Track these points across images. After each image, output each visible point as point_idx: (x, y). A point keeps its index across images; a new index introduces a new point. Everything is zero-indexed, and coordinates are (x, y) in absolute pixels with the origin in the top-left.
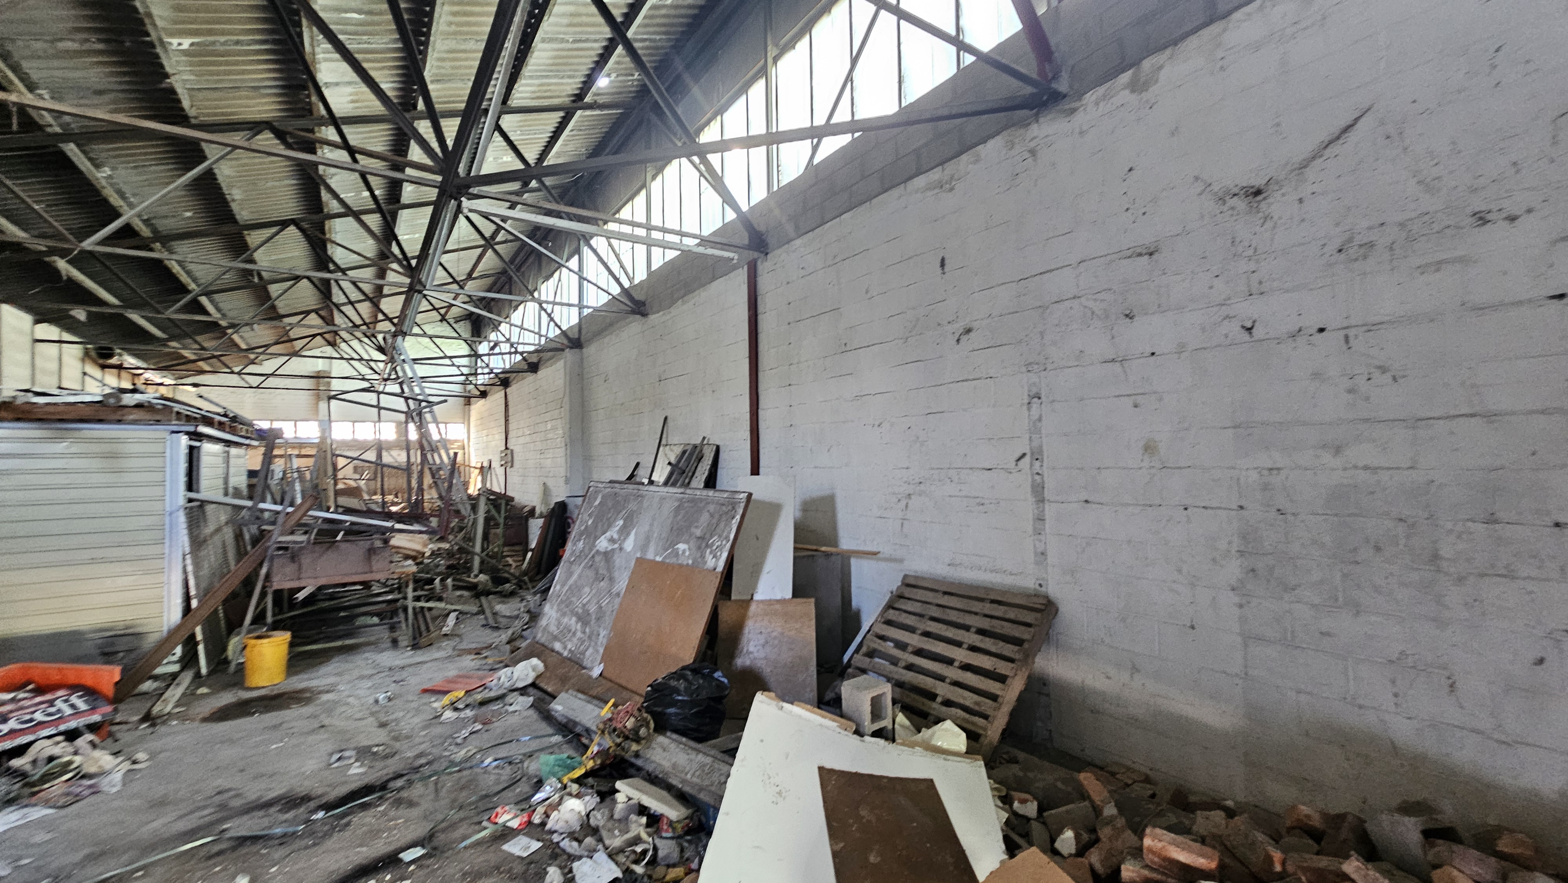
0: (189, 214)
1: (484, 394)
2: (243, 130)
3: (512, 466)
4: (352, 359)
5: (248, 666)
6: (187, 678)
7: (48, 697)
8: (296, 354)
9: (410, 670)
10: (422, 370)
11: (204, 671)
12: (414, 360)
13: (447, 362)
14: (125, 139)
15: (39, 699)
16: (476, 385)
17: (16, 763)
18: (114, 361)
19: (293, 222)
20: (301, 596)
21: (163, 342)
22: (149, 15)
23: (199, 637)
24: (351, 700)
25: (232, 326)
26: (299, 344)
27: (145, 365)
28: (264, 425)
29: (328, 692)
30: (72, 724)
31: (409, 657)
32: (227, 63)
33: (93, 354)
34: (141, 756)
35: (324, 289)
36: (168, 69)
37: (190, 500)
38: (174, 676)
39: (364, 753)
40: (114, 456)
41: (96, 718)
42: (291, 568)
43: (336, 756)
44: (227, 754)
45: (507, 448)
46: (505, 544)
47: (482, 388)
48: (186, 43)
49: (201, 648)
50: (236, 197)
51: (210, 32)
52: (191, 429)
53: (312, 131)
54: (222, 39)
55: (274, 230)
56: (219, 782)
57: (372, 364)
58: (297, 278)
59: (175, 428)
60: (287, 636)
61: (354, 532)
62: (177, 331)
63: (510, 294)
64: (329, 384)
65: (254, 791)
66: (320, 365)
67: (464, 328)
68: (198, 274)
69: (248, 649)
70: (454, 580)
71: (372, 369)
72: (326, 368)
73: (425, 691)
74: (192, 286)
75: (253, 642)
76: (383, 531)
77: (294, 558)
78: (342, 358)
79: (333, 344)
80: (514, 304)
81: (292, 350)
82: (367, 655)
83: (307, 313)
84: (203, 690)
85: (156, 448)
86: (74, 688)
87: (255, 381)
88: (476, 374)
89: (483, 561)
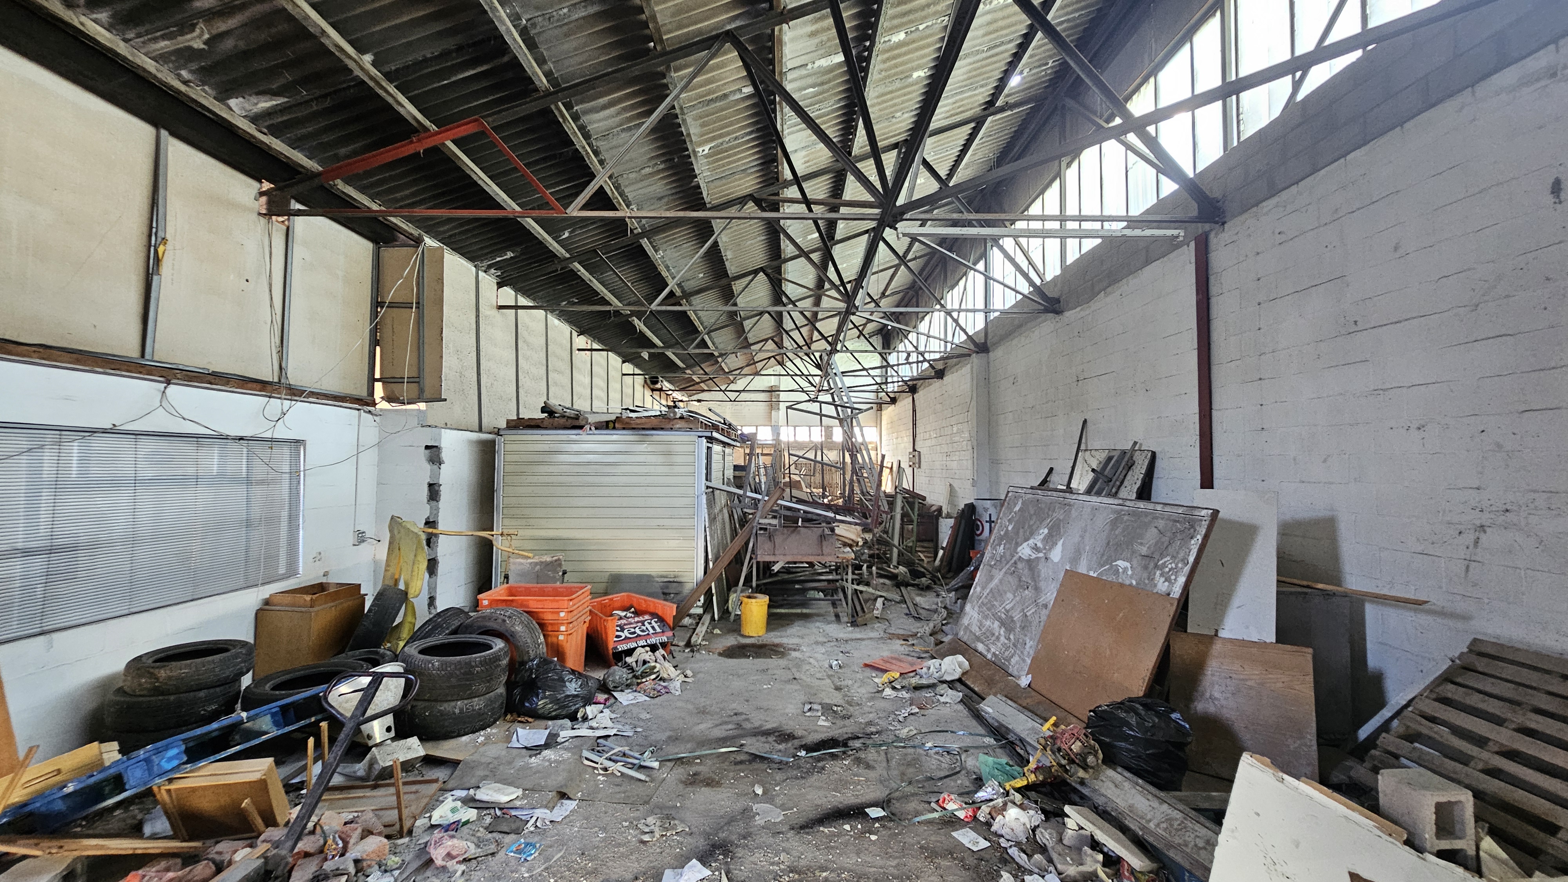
0: (701, 275)
1: (893, 401)
2: (734, 205)
3: (920, 467)
4: (797, 375)
5: (743, 618)
6: (707, 618)
7: (641, 619)
8: (757, 374)
9: (853, 643)
10: (849, 381)
11: (716, 617)
12: (843, 373)
13: (864, 373)
14: (671, 228)
15: (637, 619)
16: (887, 393)
17: (629, 660)
18: (658, 386)
19: (762, 269)
20: (776, 568)
21: (683, 371)
22: (689, 135)
23: (714, 591)
24: (811, 660)
25: (721, 355)
26: (759, 366)
27: (673, 388)
28: (746, 431)
29: (795, 650)
30: (653, 640)
31: (849, 632)
32: (729, 156)
33: (648, 381)
34: (689, 673)
35: (778, 319)
36: (697, 172)
37: (708, 487)
38: (700, 617)
39: (827, 709)
40: (669, 454)
41: (665, 639)
42: (768, 546)
43: (807, 707)
44: (737, 684)
45: (914, 450)
46: (919, 540)
47: (892, 395)
48: (707, 148)
49: (714, 598)
50: (729, 257)
51: (721, 136)
52: (709, 434)
53: (777, 194)
54: (727, 139)
55: (750, 277)
56: (734, 705)
57: (810, 378)
58: (761, 314)
59: (700, 434)
60: (766, 599)
61: (809, 520)
62: (693, 362)
63: (917, 307)
64: (779, 395)
65: (758, 720)
66: (772, 381)
67: (877, 341)
68: (704, 319)
69: (743, 605)
70: (877, 568)
71: (810, 382)
72: (777, 384)
73: (866, 665)
74: (701, 328)
75: (746, 600)
76: (829, 521)
77: (770, 537)
78: (788, 375)
79: (781, 364)
80: (920, 315)
81: (755, 371)
82: (818, 624)
83: (766, 340)
84: (717, 631)
85: (690, 448)
86: (654, 615)
87: (733, 396)
88: (886, 383)
89: (900, 554)
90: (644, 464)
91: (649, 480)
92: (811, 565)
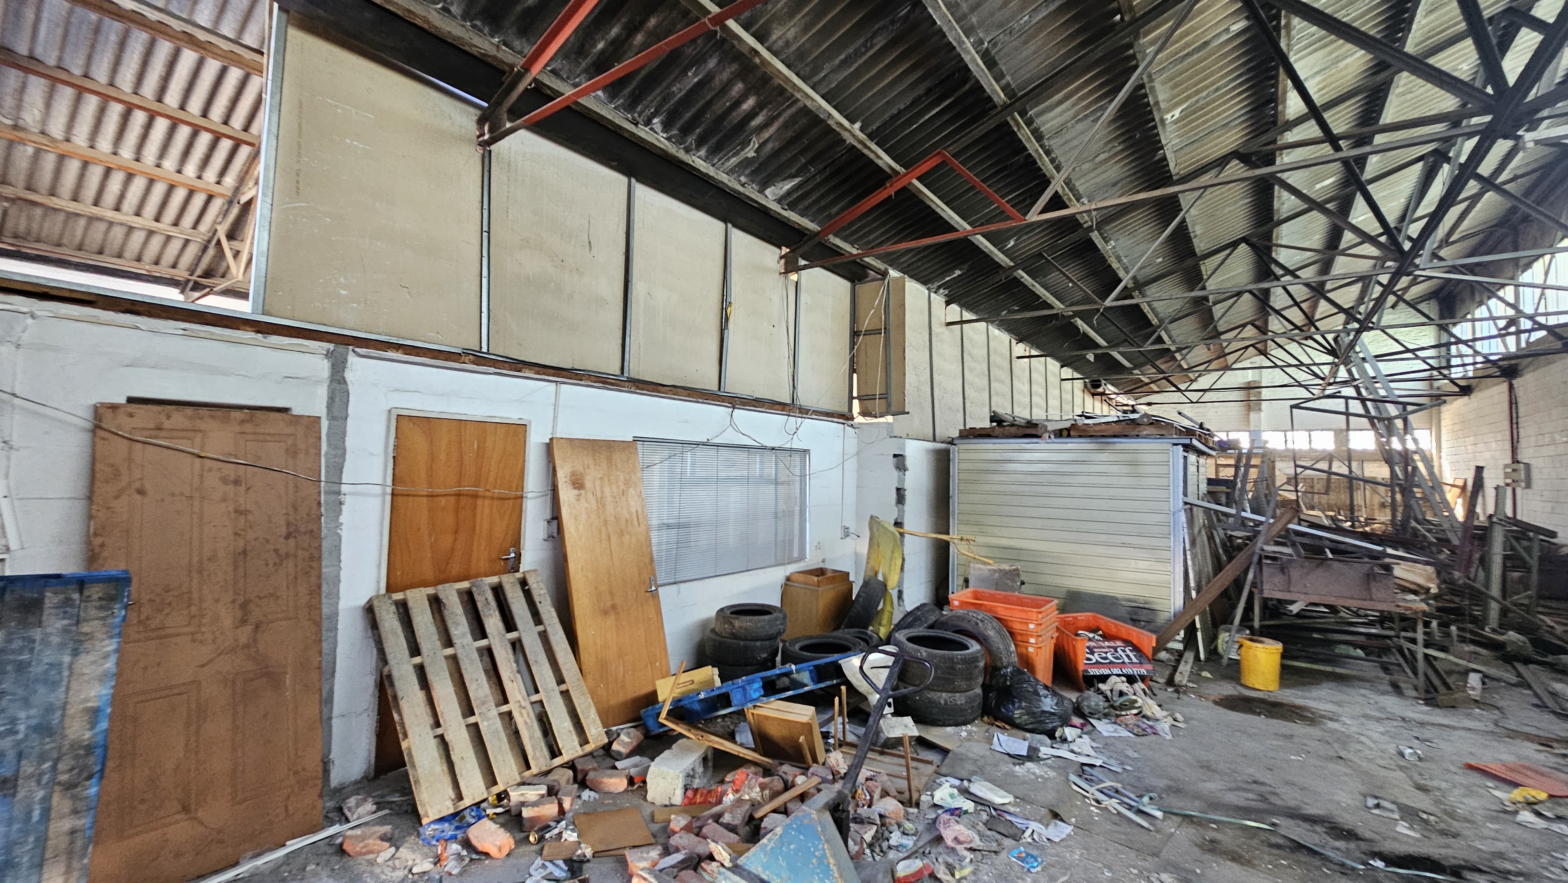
0: (1160, 260)
1: (1466, 390)
2: (1212, 169)
3: (1528, 486)
4: (1290, 366)
5: (1244, 664)
6: (1189, 656)
7: (1112, 644)
8: (1227, 368)
9: (1435, 730)
10: (1386, 368)
11: (1202, 656)
12: (1376, 356)
13: (1409, 355)
14: (1130, 212)
15: (1107, 644)
16: (1452, 381)
17: (1102, 686)
18: (1100, 390)
19: (1244, 240)
20: (1295, 608)
21: (1129, 371)
22: (1157, 103)
23: (1198, 625)
24: (1362, 738)
25: (1179, 350)
26: (1231, 359)
28: (1223, 436)
29: (1331, 719)
30: (1128, 671)
31: (1422, 713)
32: (1205, 114)
33: (1089, 385)
34: (1179, 716)
35: (1263, 299)
36: (1164, 142)
37: (1186, 503)
38: (1180, 654)
39: (1409, 813)
40: (1134, 464)
41: (1143, 671)
42: (1279, 579)
43: (1371, 802)
44: (1249, 745)
45: (1515, 461)
46: (1540, 597)
47: (1462, 383)
48: (1177, 113)
49: (1199, 634)
50: (1198, 233)
51: (1197, 92)
52: (1187, 441)
53: (1274, 141)
54: (1204, 94)
55: (1228, 251)
56: (1251, 771)
57: (1314, 368)
58: (1239, 294)
59: (1176, 441)
60: (1279, 646)
61: (1340, 551)
62: (1149, 359)
63: (1516, 249)
64: (1260, 393)
65: (1290, 798)
66: (1250, 376)
67: (1431, 308)
68: (1159, 310)
69: (1243, 649)
70: (1459, 629)
71: (1316, 376)
72: (1257, 379)
73: (1470, 767)
74: (1155, 321)
75: (1249, 643)
76: (1375, 556)
77: (1283, 569)
78: (1276, 366)
79: (1264, 353)
80: (1522, 262)
81: (1223, 365)
82: (1363, 691)
83: (1244, 326)
84: (1205, 674)
85: (1163, 457)
86: (1127, 642)
87: (1194, 396)
88: (1449, 367)
89: (1504, 612)
90: (1105, 474)
91: (1111, 492)
92: (1333, 609)
